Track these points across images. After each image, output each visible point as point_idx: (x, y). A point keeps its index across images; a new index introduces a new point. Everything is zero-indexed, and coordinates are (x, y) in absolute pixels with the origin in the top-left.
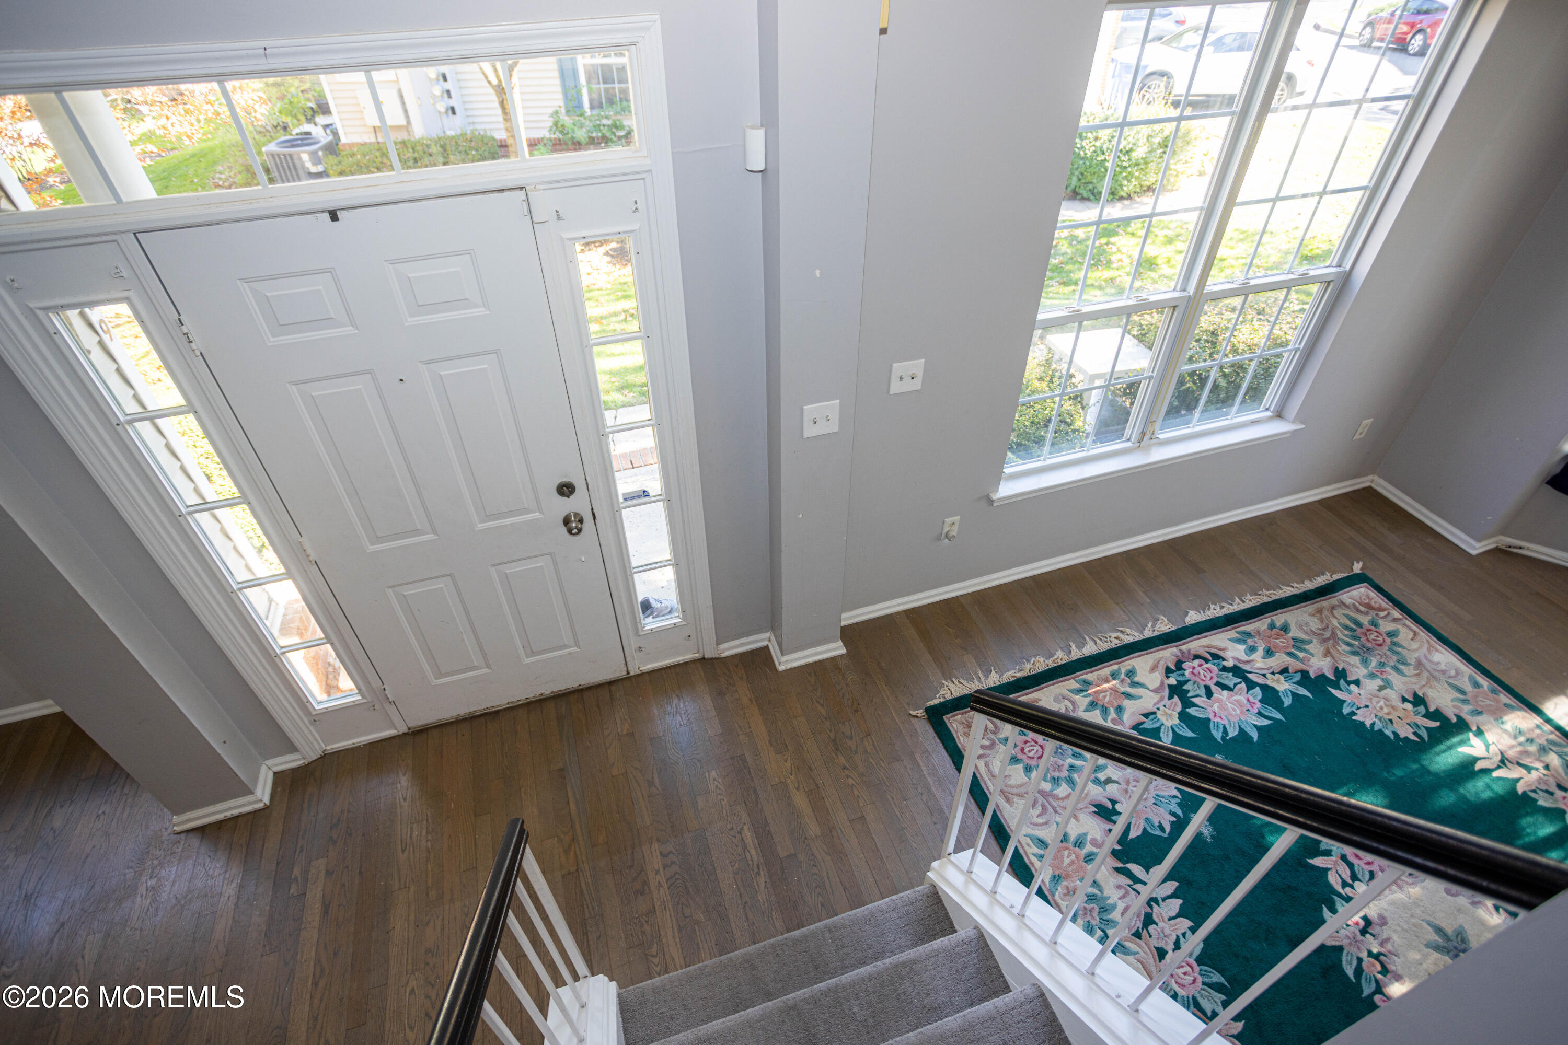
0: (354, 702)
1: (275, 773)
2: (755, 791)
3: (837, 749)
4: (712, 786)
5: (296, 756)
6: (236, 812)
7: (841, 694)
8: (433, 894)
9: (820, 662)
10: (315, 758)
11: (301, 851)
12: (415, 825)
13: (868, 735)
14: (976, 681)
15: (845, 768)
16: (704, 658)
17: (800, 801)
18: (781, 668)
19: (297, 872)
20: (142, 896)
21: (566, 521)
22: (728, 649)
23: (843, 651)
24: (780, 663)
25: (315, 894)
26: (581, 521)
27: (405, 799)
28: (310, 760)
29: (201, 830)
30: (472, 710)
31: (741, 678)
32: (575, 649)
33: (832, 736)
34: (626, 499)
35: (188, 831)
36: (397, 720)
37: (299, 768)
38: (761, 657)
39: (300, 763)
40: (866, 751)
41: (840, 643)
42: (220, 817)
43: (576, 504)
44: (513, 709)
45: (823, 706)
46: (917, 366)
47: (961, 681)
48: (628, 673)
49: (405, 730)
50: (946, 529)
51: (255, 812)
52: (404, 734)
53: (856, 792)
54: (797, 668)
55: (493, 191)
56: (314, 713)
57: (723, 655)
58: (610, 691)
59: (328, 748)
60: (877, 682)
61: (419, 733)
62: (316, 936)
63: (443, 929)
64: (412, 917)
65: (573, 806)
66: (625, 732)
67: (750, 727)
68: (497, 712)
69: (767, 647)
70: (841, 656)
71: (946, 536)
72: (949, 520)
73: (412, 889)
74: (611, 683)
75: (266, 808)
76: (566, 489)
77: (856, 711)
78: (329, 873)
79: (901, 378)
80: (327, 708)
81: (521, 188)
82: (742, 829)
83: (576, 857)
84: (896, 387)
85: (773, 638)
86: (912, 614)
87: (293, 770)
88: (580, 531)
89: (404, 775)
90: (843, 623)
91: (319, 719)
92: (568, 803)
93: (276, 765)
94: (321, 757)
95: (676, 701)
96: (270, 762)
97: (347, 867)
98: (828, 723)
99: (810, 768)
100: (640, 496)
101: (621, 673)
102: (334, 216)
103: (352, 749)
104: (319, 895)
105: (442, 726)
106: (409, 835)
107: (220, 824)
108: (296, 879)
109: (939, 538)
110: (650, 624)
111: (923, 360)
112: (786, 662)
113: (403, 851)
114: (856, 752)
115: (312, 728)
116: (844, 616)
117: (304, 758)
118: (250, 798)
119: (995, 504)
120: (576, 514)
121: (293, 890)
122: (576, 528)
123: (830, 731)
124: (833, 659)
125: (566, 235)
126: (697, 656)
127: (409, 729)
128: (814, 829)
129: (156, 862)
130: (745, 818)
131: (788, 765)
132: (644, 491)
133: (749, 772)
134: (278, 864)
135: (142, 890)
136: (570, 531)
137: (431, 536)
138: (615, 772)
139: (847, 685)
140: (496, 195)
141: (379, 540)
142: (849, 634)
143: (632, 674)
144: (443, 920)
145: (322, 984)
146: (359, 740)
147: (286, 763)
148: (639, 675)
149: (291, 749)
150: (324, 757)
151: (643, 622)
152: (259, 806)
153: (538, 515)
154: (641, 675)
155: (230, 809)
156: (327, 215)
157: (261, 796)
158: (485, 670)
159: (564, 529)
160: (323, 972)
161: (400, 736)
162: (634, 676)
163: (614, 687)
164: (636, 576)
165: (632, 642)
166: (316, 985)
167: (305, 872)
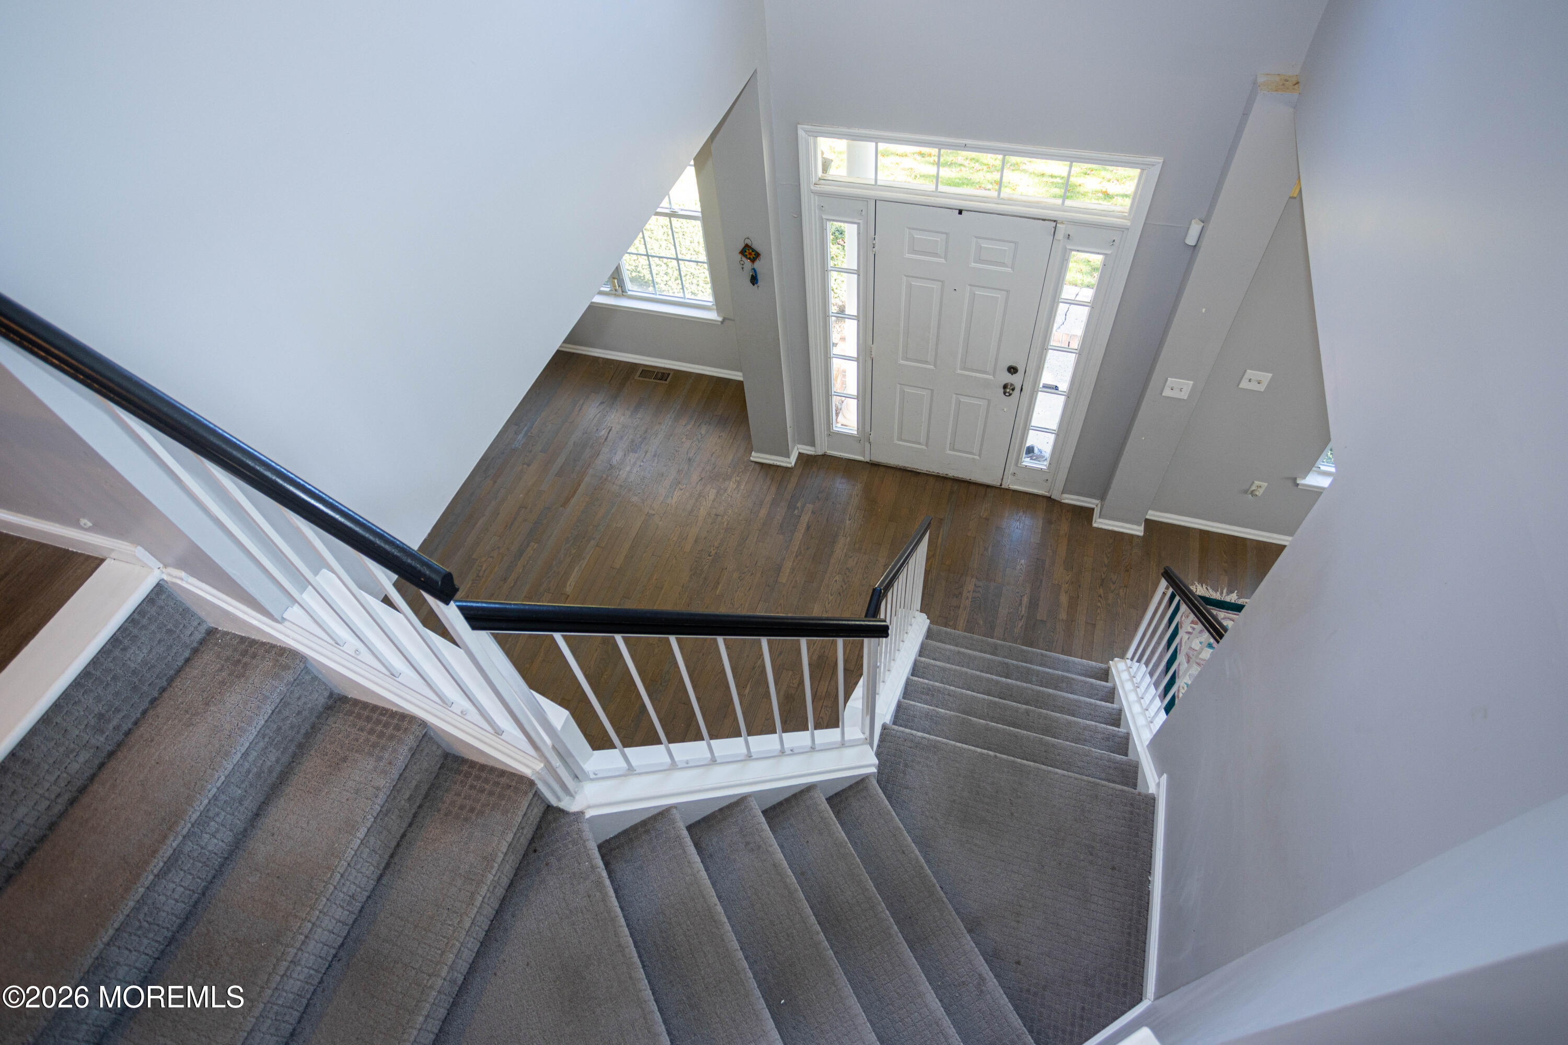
0: (852, 434)
1: (799, 453)
2: (1041, 581)
3: (1102, 585)
4: (1018, 567)
5: (812, 449)
6: (778, 463)
7: (1123, 558)
8: (857, 546)
9: (1122, 533)
10: (819, 454)
11: (803, 496)
12: (858, 511)
13: (1126, 587)
14: (1218, 593)
15: (1100, 596)
16: (1050, 497)
17: (1064, 599)
18: (1095, 525)
19: (799, 505)
20: (733, 482)
21: (1005, 387)
22: (1067, 499)
23: (1141, 534)
24: (1095, 522)
25: (805, 518)
26: (1013, 390)
27: (857, 496)
28: (817, 454)
29: (762, 464)
30: (907, 465)
31: (1067, 519)
32: (977, 457)
33: (1103, 577)
34: (1043, 387)
35: (756, 463)
36: (867, 453)
37: (811, 456)
38: (1087, 513)
39: (813, 453)
40: (1118, 594)
41: (1142, 528)
42: (771, 462)
43: (1015, 380)
44: (929, 475)
45: (1108, 558)
46: (1266, 377)
47: (1209, 588)
48: (1001, 485)
49: (868, 460)
50: (1253, 488)
51: (787, 468)
52: (867, 462)
53: (1099, 611)
54: (1105, 530)
55: (1039, 219)
56: (832, 431)
57: (1063, 501)
58: (986, 491)
59: (828, 452)
60: (1152, 562)
61: (874, 466)
62: (801, 537)
63: (857, 563)
64: (845, 551)
65: (940, 539)
66: (984, 516)
67: (1057, 548)
68: (919, 473)
69: (1093, 509)
70: (1138, 536)
71: (1252, 493)
72: (1257, 483)
73: (849, 539)
74: (988, 486)
75: (792, 468)
76: (1012, 370)
77: (1127, 571)
78: (813, 512)
79: (1250, 380)
80: (839, 432)
81: (1055, 221)
82: (1024, 595)
83: (931, 564)
84: (1244, 384)
85: (1099, 506)
86: (1204, 534)
87: (808, 455)
88: (1010, 395)
89: (861, 483)
90: (1148, 517)
91: (831, 434)
92: (938, 538)
93: (801, 449)
94: (823, 455)
95: (1021, 514)
96: (799, 446)
97: (822, 514)
98: (1105, 569)
99: (1080, 586)
100: (1053, 388)
101: (996, 483)
102: (960, 212)
103: (838, 458)
104: (807, 520)
105: (886, 467)
106: (854, 514)
107: (770, 466)
108: (798, 508)
109: (1246, 492)
110: (1027, 462)
111: (1271, 375)
112: (1099, 523)
113: (849, 520)
114: (1112, 592)
115: (826, 438)
116: (1150, 512)
117: (815, 451)
118: (787, 460)
119: (1299, 487)
120: (1012, 385)
121: (796, 512)
122: (1008, 393)
123: (1104, 573)
124: (1132, 536)
125: (1068, 247)
126: (1047, 494)
127: (871, 461)
128: (1063, 616)
129: (741, 470)
130: (1028, 591)
131: (1067, 578)
132: (1056, 387)
133: (1043, 571)
134: (792, 497)
135: (734, 480)
136: (1005, 393)
137: (932, 367)
138: (969, 534)
139: (1131, 554)
140: (1041, 221)
141: (907, 359)
142: (1150, 525)
143: (1003, 487)
145: (799, 558)
146: (844, 454)
147: (808, 450)
148: (1006, 489)
149: (812, 444)
150: (824, 456)
151: (1023, 459)
152: (789, 466)
153: (991, 377)
154: (1008, 490)
155: (777, 461)
156: (957, 211)
157: (791, 461)
158: (924, 447)
159: (1002, 390)
160: (800, 553)
161: (864, 462)
162: (1004, 489)
163: (989, 490)
164: (1031, 431)
165: (1011, 468)
166: (797, 556)
167: (803, 506)
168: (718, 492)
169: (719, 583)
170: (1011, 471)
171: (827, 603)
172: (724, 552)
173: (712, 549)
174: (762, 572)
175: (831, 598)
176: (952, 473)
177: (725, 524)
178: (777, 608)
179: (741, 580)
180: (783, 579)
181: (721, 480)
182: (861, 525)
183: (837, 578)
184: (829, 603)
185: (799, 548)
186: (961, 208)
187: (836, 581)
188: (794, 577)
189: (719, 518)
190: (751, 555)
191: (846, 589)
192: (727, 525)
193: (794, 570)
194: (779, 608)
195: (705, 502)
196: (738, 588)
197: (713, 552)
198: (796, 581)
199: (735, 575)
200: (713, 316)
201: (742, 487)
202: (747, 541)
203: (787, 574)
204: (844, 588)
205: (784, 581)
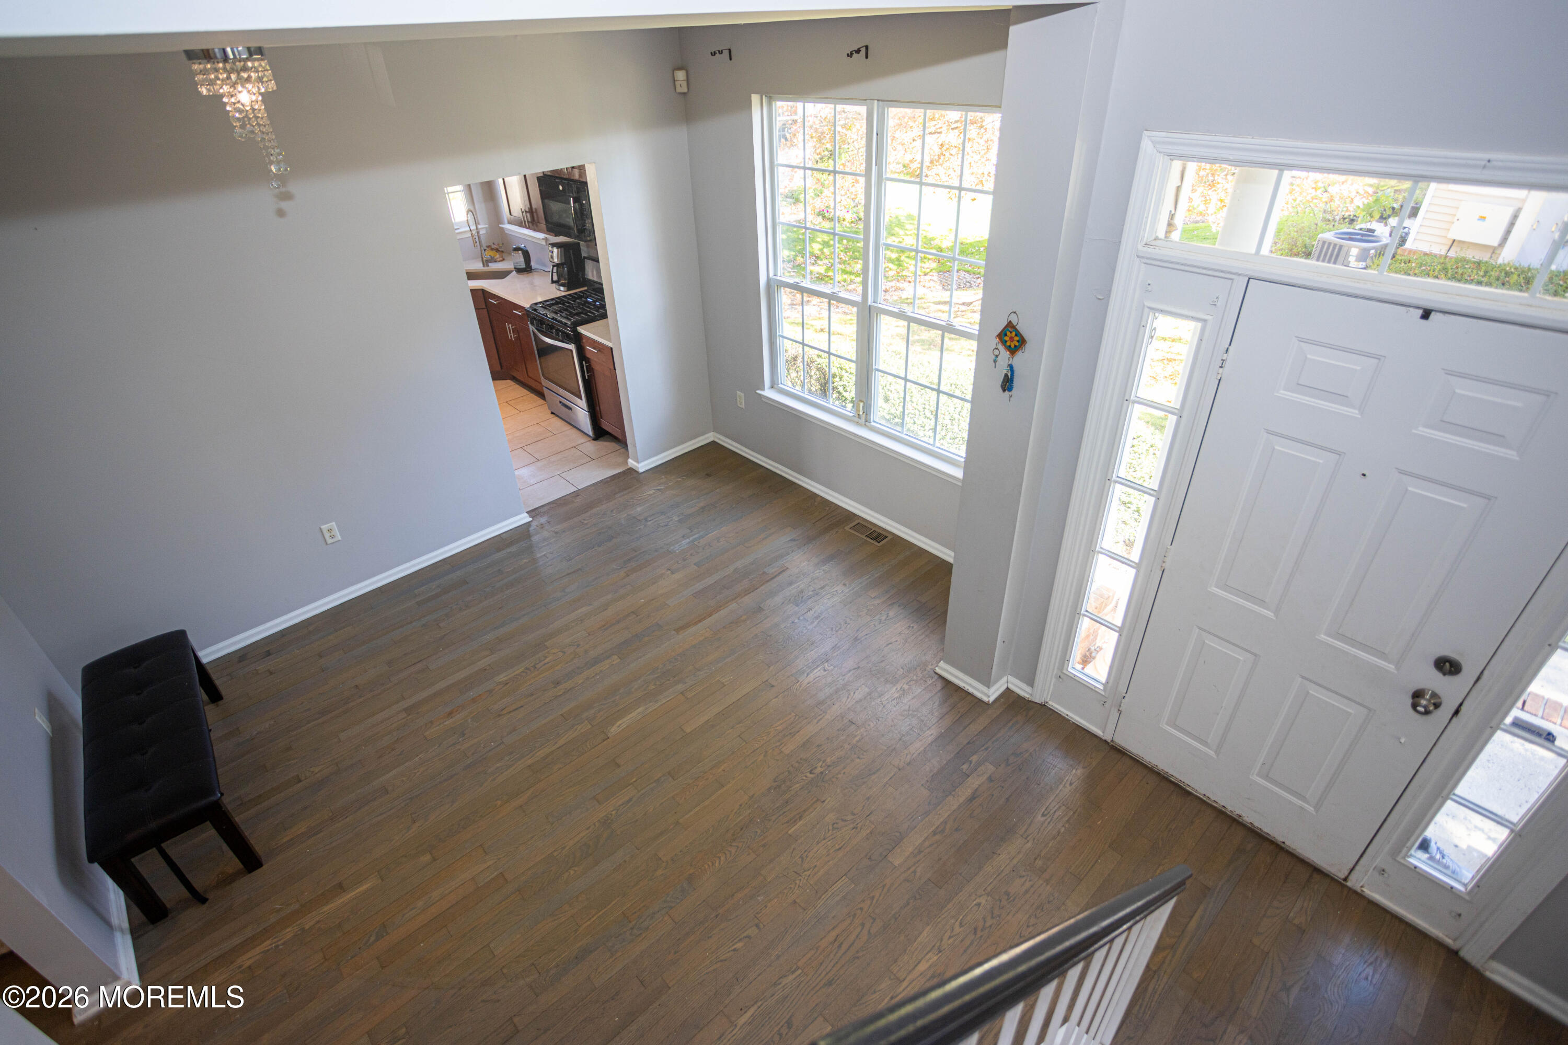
0: (1095, 687)
1: (1008, 688)
5: (1028, 689)
6: (971, 690)
8: (1039, 863)
10: (1037, 701)
11: (986, 749)
12: (1064, 807)
16: (1456, 952)
19: (974, 758)
20: (897, 689)
21: (1419, 694)
22: (1501, 974)
25: (974, 782)
26: (1437, 706)
27: (1071, 784)
28: (1033, 700)
29: (947, 683)
30: (1171, 772)
32: (1311, 809)
34: (1514, 724)
35: (941, 677)
36: (1109, 726)
37: (1023, 698)
39: (1027, 696)
42: (961, 684)
43: (1447, 687)
44: (1203, 804)
48: (1346, 879)
49: (1108, 738)
51: (980, 701)
52: (1105, 741)
56: (1065, 672)
58: (1311, 876)
59: (1050, 703)
61: (1116, 751)
62: (955, 807)
63: (1027, 892)
64: (1015, 861)
65: (1193, 924)
66: (1296, 922)
68: (1189, 794)
73: (1029, 845)
74: (1317, 870)
75: (987, 704)
76: (1448, 666)
78: (990, 779)
80: (1075, 675)
87: (1019, 696)
88: (1427, 712)
89: (1084, 768)
91: (1063, 677)
92: (1192, 917)
93: (1012, 684)
94: (1041, 705)
95: (1379, 953)
96: (1011, 679)
97: (1003, 787)
100: (1538, 735)
101: (1337, 872)
103: (1064, 718)
104: (975, 786)
105: (1136, 762)
106: (1054, 809)
107: (958, 689)
108: (971, 762)
110: (1418, 859)
113: (1043, 815)
115: (1054, 680)
117: (1031, 695)
118: (984, 689)
120: (1436, 695)
121: (965, 767)
122: (1425, 707)
126: (1450, 942)
127: (1112, 741)
129: (915, 678)
132: (1549, 734)
134: (968, 743)
135: (899, 686)
136: (1414, 706)
137: (1270, 614)
138: (1256, 941)
141: (1227, 587)
143: (1349, 884)
144: (1032, 886)
145: (938, 837)
146: (1071, 714)
147: (1021, 689)
148: (1355, 892)
149: (1031, 683)
150: (1043, 706)
151: (1412, 852)
152: (985, 699)
153: (1391, 667)
154: (1360, 896)
155: (970, 685)
156: (1420, 312)
157: (991, 694)
158: (1212, 753)
159: (1409, 701)
160: (943, 831)
161: (1101, 739)
162: (1350, 889)
163: (1316, 877)
164: (1449, 803)
165: (1379, 856)
166: (934, 833)
167: (979, 764)
168: (870, 694)
169: (800, 818)
170: (1377, 862)
171: (947, 935)
172: (833, 777)
173: (820, 764)
174: (871, 833)
175: (957, 929)
176: (1249, 817)
177: (857, 738)
178: (863, 901)
179: (834, 829)
180: (897, 859)
181: (882, 679)
182: (1059, 832)
183: (982, 901)
184: (950, 937)
185: (945, 822)
186: (1429, 305)
187: (979, 904)
188: (915, 864)
189: (853, 727)
190: (868, 799)
191: (991, 926)
192: (858, 742)
193: (920, 852)
194: (869, 902)
195: (845, 699)
196: (824, 839)
197: (819, 770)
198: (915, 872)
199: (831, 817)
200: (959, 473)
201: (905, 701)
202: (873, 777)
203: (907, 854)
204: (988, 924)
205: (896, 863)
